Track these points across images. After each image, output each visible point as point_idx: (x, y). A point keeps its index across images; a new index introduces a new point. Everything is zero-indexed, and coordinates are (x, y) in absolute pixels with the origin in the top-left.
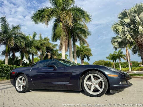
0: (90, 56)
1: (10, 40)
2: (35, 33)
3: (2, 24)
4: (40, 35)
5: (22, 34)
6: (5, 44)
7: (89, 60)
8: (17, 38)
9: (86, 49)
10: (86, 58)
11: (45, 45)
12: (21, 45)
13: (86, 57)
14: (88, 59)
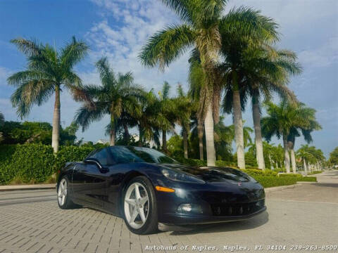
0: (311, 130)
1: (115, 105)
2: (167, 83)
3: (102, 74)
4: (180, 87)
5: (139, 90)
6: (109, 111)
7: (309, 143)
8: (128, 99)
9: (298, 112)
10: (299, 135)
11: (189, 109)
12: (135, 113)
13: (300, 132)
14: (308, 138)
